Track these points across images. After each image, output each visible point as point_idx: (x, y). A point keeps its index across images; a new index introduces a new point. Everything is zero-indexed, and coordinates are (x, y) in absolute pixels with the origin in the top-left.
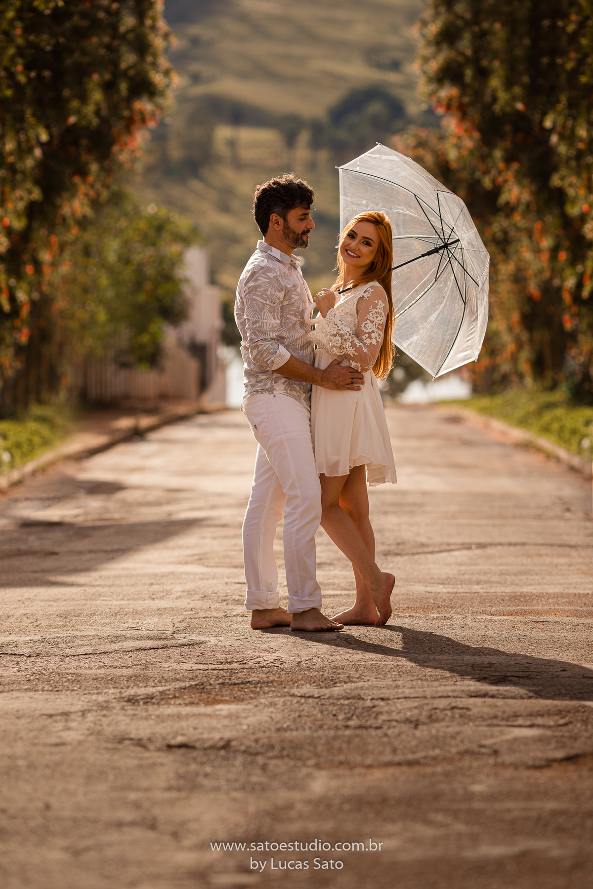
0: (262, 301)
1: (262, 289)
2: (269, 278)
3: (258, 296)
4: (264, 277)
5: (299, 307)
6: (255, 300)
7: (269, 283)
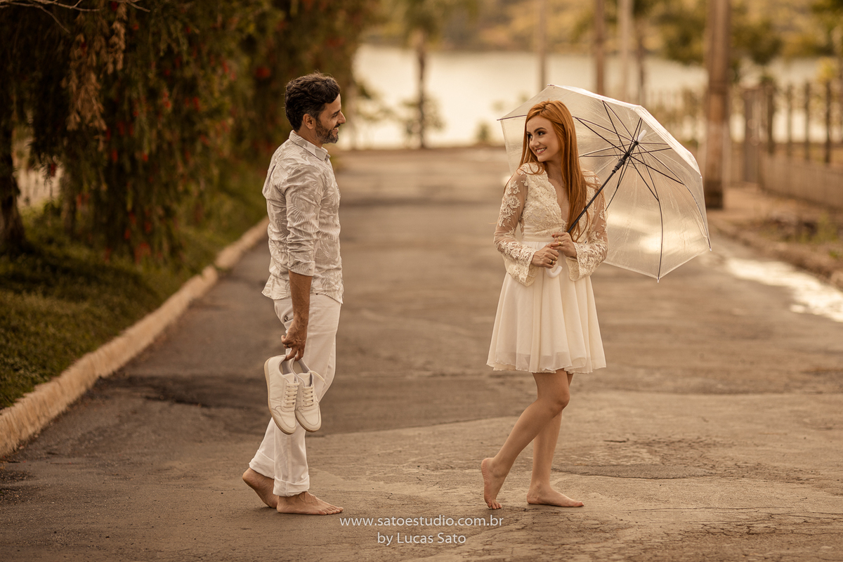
0: (309, 201)
1: (310, 189)
2: (315, 178)
3: (305, 195)
4: (311, 177)
5: (332, 203)
6: (302, 199)
7: (316, 183)
